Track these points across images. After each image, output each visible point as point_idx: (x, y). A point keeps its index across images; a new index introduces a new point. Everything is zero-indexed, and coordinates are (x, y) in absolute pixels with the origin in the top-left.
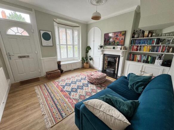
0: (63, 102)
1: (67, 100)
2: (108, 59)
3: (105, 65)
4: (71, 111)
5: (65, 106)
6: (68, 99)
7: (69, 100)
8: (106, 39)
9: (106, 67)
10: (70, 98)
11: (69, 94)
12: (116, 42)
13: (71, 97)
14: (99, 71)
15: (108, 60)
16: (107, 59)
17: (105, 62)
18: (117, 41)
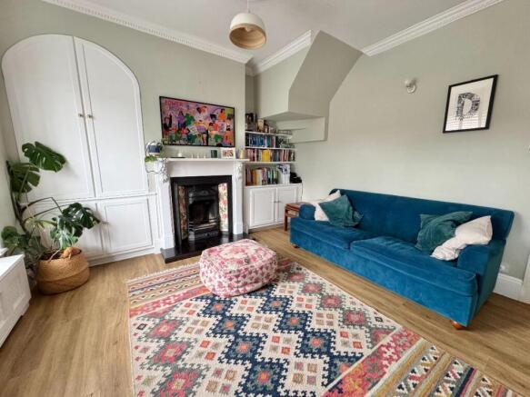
0: (411, 382)
1: (393, 368)
4: (432, 348)
5: (426, 370)
6: (385, 362)
7: (390, 359)
10: (377, 355)
11: (353, 362)
12: (213, 136)
13: (367, 352)
18: (214, 132)
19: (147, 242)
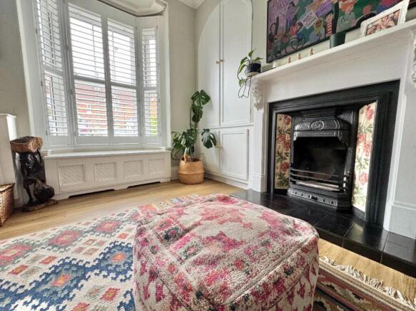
2: (297, 127)
3: (278, 165)
8: (277, 24)
9: (287, 174)
14: (246, 195)
15: (296, 134)
16: (292, 131)
17: (280, 147)
19: (243, 176)
